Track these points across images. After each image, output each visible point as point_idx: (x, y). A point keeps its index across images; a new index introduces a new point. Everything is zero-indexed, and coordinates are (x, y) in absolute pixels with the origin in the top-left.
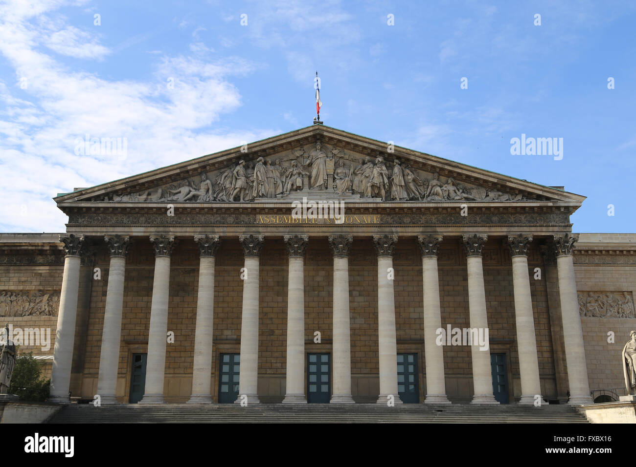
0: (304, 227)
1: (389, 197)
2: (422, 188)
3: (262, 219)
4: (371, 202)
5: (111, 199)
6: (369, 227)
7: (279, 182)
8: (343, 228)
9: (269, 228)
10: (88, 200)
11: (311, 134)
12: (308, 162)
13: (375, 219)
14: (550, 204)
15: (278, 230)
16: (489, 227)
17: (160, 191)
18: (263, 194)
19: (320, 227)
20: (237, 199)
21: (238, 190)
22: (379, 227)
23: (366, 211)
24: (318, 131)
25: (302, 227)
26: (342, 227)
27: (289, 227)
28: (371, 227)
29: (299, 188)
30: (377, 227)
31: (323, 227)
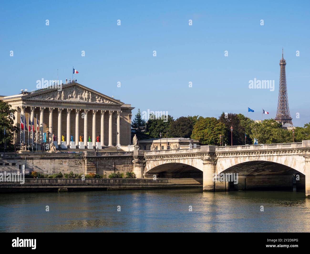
1: (88, 101)
2: (94, 99)
3: (63, 104)
4: (84, 101)
5: (32, 98)
7: (66, 95)
9: (64, 107)
10: (27, 98)
12: (72, 91)
13: (85, 105)
15: (66, 107)
17: (42, 96)
20: (58, 99)
21: (58, 97)
23: (84, 104)
24: (75, 84)
25: (71, 106)
29: (71, 98)
30: (85, 107)
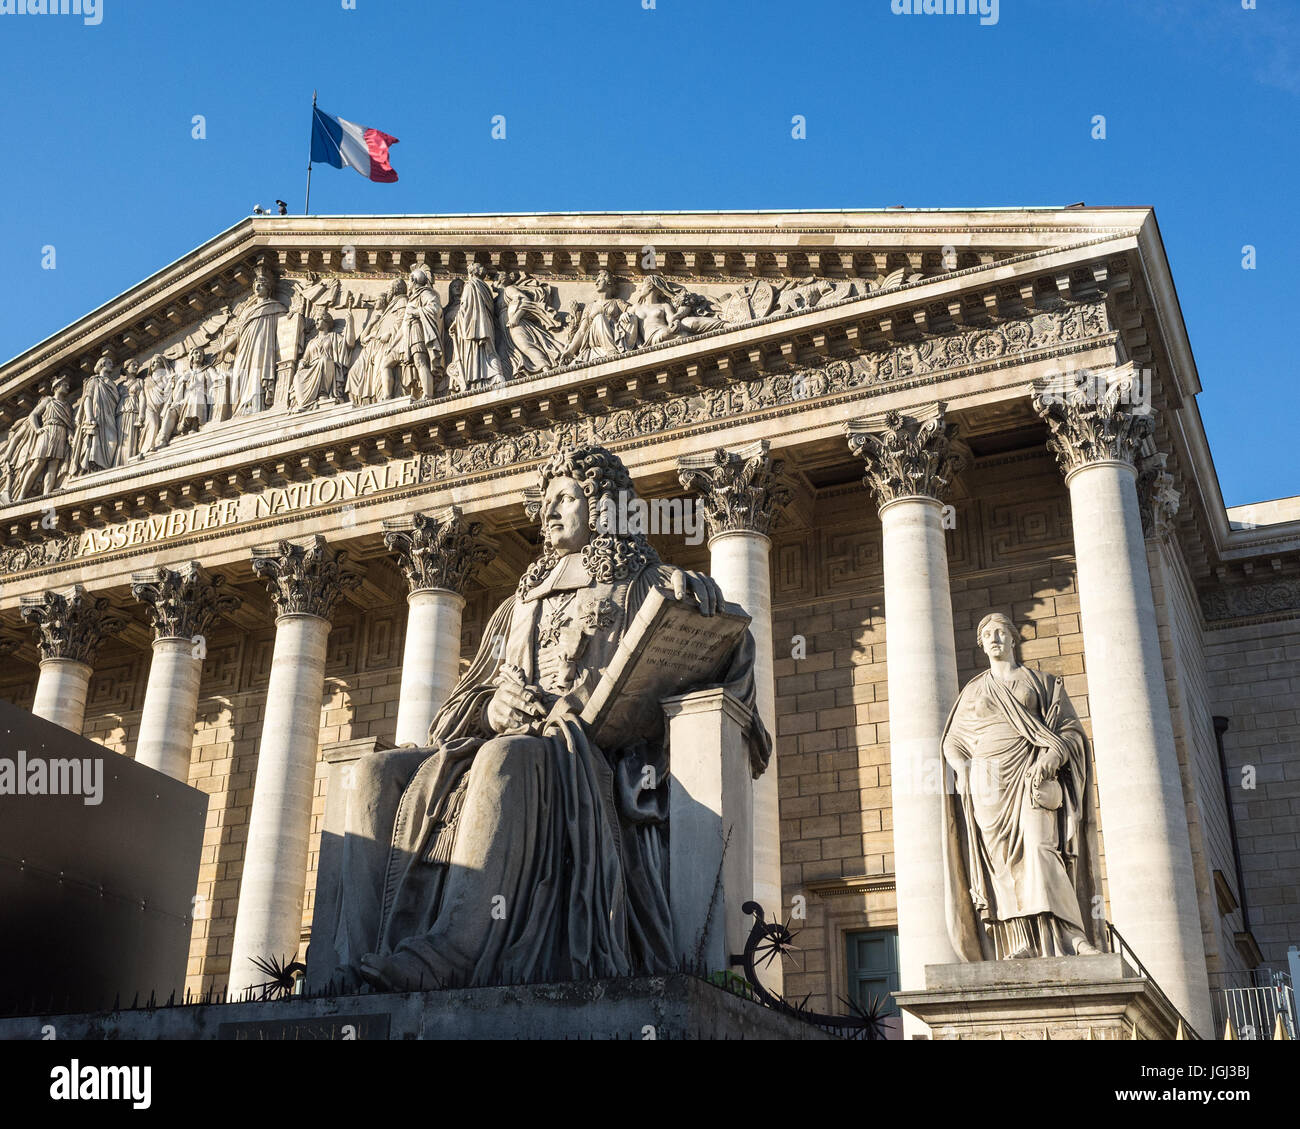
0: (196, 541)
1: (440, 388)
2: (560, 338)
3: (94, 540)
6: (380, 502)
8: (306, 521)
9: (105, 564)
11: (236, 251)
12: (230, 340)
13: (399, 470)
14: (1006, 272)
15: (126, 565)
16: (780, 415)
18: (90, 463)
19: (239, 532)
20: (34, 489)
21: (36, 465)
22: (409, 495)
24: (254, 241)
25: (191, 542)
26: (303, 518)
27: (156, 550)
28: (386, 501)
29: (195, 424)
30: (403, 497)
31: (249, 530)
